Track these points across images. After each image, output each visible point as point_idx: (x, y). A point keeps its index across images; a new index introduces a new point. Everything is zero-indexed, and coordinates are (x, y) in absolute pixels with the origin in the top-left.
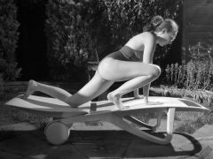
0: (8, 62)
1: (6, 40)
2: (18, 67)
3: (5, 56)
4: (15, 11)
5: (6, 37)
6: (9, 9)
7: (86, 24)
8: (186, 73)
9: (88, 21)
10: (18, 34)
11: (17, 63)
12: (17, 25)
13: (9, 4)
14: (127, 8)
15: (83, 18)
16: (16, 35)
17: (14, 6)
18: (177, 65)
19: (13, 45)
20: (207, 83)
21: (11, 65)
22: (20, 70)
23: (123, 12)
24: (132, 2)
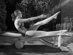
0: (3, 24)
1: (2, 17)
2: (6, 26)
3: (2, 22)
4: (6, 7)
5: (2, 15)
6: (4, 6)
8: (63, 27)
9: (30, 10)
10: (7, 15)
12: (6, 12)
13: (4, 5)
14: (43, 5)
15: (28, 9)
17: (5, 6)
18: (60, 24)
20: (70, 30)
21: (4, 25)
22: (7, 27)
23: (41, 7)
24: (44, 3)
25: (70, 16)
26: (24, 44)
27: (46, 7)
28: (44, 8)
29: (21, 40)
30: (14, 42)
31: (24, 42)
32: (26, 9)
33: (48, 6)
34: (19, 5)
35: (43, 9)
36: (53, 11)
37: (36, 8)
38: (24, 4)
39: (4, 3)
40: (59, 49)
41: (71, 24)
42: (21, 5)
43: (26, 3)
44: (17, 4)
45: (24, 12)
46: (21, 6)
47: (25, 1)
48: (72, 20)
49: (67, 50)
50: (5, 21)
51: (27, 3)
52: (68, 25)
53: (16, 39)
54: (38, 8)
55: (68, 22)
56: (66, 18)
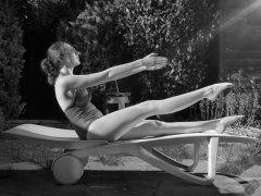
0: (10, 95)
1: (9, 68)
2: (21, 102)
3: (6, 88)
4: (21, 35)
5: (9, 64)
6: (14, 32)
7: (104, 49)
8: (225, 107)
9: (106, 46)
10: (24, 61)
12: (23, 51)
13: (14, 26)
14: (153, 29)
15: (100, 42)
16: (20, 62)
17: (19, 29)
19: (16, 75)
20: (251, 120)
21: (14, 98)
22: (24, 104)
23: (149, 34)
24: (159, 20)
25: (251, 68)
26: (86, 168)
27: (163, 36)
28: (156, 38)
29: (74, 153)
30: (50, 158)
31: (84, 161)
32: (95, 42)
33: (172, 34)
34: (67, 28)
35: (155, 43)
36: (190, 49)
37: (130, 37)
38: (85, 26)
39: (16, 18)
40: (210, 185)
41: (253, 96)
42: (77, 28)
43: (93, 22)
44: (62, 23)
45: (87, 54)
46: (74, 32)
47: (91, 14)
48: (257, 81)
49: (240, 189)
50: (20, 84)
51: (98, 19)
52: (244, 100)
53: (56, 150)
54: (135, 40)
55: (243, 91)
56: (237, 76)
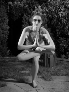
1: (2, 35)
6: (5, 20)
10: (9, 32)
11: (7, 47)
12: (8, 28)
16: (7, 33)
19: (6, 38)
